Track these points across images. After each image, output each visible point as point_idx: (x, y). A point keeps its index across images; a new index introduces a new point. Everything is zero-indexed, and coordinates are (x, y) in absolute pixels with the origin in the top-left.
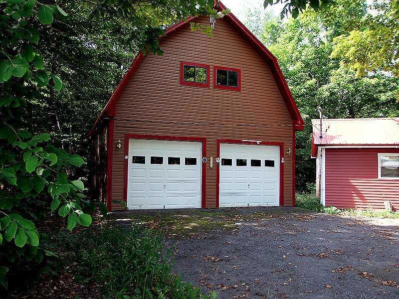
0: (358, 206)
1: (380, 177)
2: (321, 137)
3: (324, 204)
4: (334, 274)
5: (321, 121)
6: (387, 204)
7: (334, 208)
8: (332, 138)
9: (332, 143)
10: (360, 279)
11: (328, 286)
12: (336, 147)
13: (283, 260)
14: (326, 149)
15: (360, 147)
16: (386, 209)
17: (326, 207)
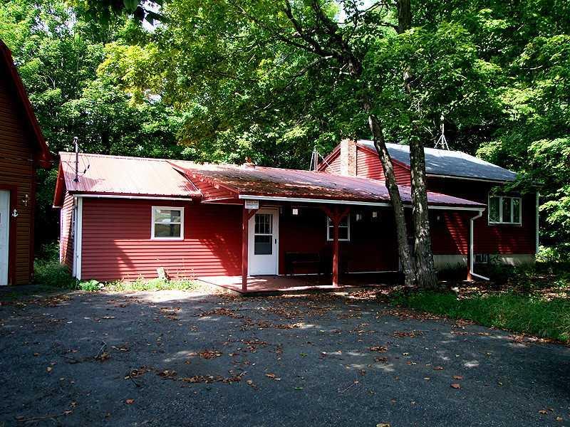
0: (126, 277)
1: (153, 238)
2: (76, 180)
3: (79, 277)
4: (128, 382)
5: (77, 157)
6: (160, 271)
7: (95, 282)
8: (93, 182)
9: (93, 190)
10: (162, 381)
11: (128, 401)
12: (99, 196)
13: (48, 375)
14: (84, 198)
15: (131, 197)
16: (160, 279)
17: (83, 281)
